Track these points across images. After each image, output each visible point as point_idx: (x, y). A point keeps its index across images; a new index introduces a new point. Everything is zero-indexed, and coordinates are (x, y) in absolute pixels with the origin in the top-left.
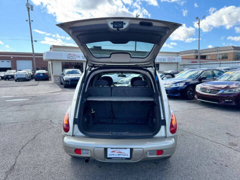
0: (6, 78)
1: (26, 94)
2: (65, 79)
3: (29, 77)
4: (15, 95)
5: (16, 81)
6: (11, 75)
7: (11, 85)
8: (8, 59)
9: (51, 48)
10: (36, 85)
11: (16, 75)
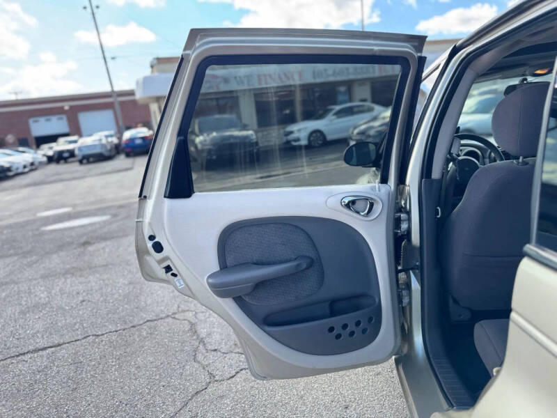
0: (59, 158)
1: (101, 201)
2: (200, 146)
3: (110, 151)
4: (74, 206)
5: (81, 162)
6: (68, 151)
7: (69, 176)
8: (58, 111)
9: (152, 67)
10: (127, 170)
11: (80, 149)
